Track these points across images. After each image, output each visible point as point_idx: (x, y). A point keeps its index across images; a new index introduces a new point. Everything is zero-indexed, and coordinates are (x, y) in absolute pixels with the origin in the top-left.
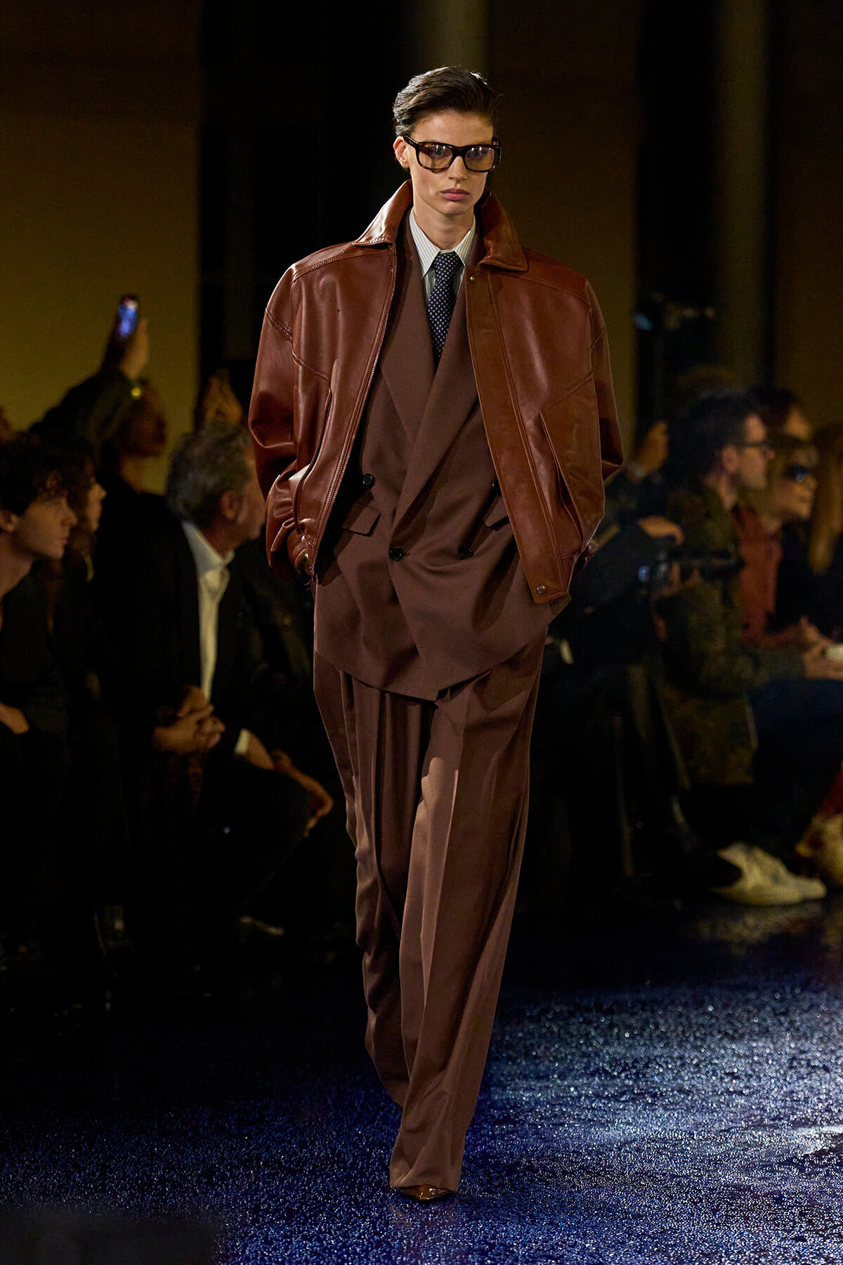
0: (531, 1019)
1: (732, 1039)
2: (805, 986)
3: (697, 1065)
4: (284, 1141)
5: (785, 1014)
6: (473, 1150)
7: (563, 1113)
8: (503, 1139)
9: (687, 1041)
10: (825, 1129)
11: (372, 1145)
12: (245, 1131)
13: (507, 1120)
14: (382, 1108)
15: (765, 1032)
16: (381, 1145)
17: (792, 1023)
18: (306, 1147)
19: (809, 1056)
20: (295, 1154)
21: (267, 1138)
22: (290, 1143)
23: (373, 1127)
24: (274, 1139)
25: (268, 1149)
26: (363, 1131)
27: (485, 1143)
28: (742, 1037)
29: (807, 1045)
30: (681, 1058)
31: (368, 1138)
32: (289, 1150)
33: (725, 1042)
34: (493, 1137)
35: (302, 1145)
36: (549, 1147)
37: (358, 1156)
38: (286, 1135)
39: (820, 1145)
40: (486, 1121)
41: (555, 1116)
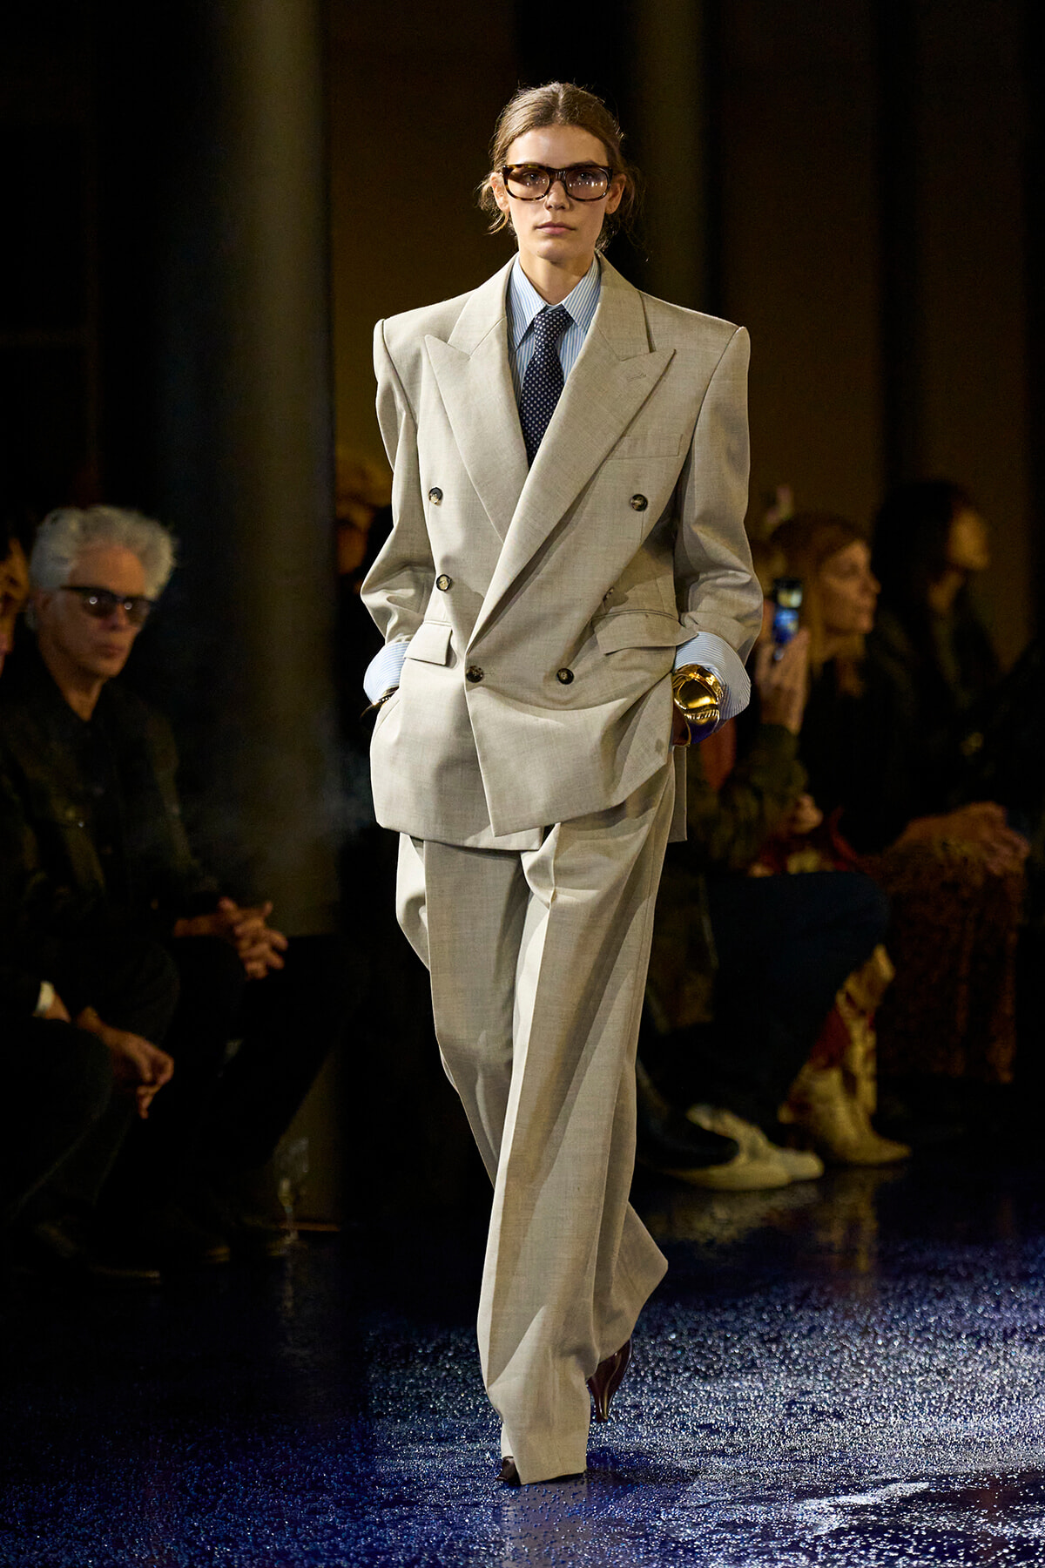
0: (425, 1359)
1: (706, 1377)
2: (802, 1302)
3: (659, 1416)
4: (91, 1538)
5: (777, 1340)
6: (355, 1544)
7: (477, 1490)
8: (395, 1527)
9: (643, 1382)
10: (843, 1500)
11: (216, 1541)
12: (36, 1528)
13: (399, 1501)
14: (224, 1490)
15: (751, 1367)
16: (227, 1540)
17: (787, 1352)
18: (123, 1547)
19: (813, 1398)
20: (108, 1556)
21: (68, 1536)
22: (99, 1541)
23: (214, 1516)
24: (77, 1537)
25: (69, 1551)
26: (200, 1521)
27: (371, 1533)
28: (718, 1374)
29: (809, 1384)
30: (635, 1406)
31: (207, 1532)
32: (99, 1551)
33: (696, 1383)
34: (382, 1525)
35: (118, 1544)
36: (459, 1537)
37: (196, 1556)
38: (94, 1531)
39: (835, 1522)
40: (371, 1503)
41: (466, 1493)
